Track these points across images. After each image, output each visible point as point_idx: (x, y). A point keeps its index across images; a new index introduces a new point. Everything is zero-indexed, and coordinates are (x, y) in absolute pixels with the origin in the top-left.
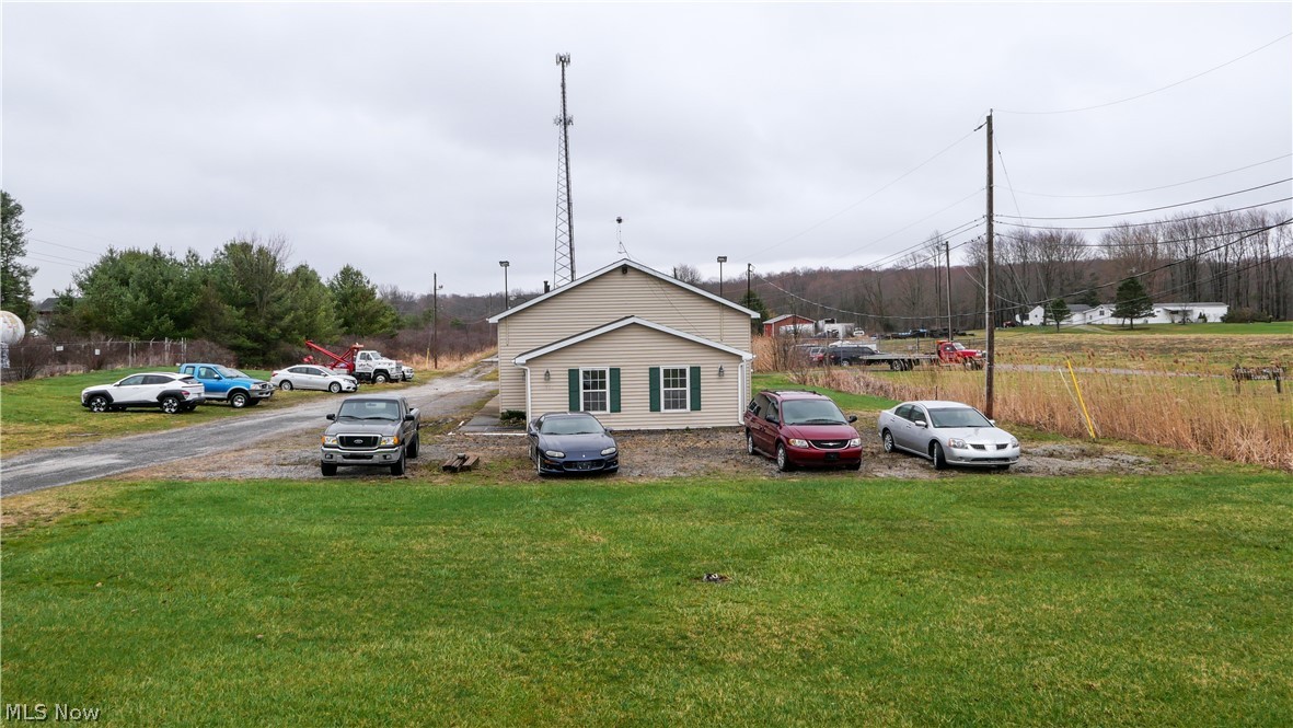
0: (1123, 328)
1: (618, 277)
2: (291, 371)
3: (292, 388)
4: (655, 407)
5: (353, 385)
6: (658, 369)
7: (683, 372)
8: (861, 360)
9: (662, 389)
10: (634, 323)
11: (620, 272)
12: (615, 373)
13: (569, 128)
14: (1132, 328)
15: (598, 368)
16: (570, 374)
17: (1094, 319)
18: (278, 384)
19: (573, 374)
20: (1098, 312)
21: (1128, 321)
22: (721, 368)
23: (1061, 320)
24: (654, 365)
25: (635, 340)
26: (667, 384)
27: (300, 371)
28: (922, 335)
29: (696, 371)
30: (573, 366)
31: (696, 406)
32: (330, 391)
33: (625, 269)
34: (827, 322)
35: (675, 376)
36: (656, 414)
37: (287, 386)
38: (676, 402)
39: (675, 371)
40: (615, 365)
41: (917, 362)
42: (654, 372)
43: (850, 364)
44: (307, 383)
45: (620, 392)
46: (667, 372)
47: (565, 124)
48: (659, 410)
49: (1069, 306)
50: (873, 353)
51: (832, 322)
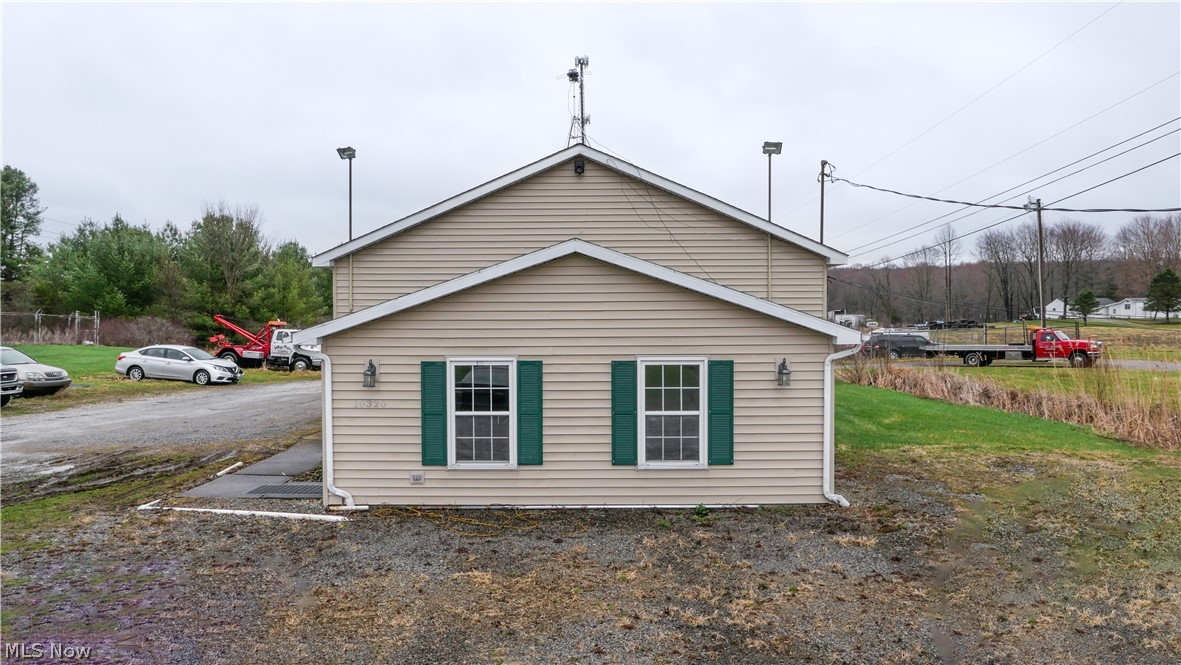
0: (1155, 322)
1: (567, 180)
2: (145, 353)
3: (143, 376)
4: (623, 454)
5: (230, 375)
6: (633, 364)
7: (692, 372)
8: (923, 351)
9: (642, 413)
10: (576, 255)
11: (570, 172)
12: (531, 372)
13: (586, 126)
14: (1167, 322)
15: (491, 360)
16: (424, 374)
17: (1118, 313)
18: (124, 370)
19: (432, 373)
20: (1123, 306)
21: (1161, 315)
22: (783, 366)
23: (1089, 313)
24: (623, 354)
25: (578, 294)
26: (653, 402)
27: (156, 353)
28: (940, 326)
29: (723, 372)
30: (432, 354)
31: (723, 454)
32: (195, 382)
33: (579, 165)
34: (836, 313)
35: (672, 382)
36: (625, 472)
37: (136, 373)
38: (673, 445)
39: (672, 371)
40: (530, 354)
41: (1002, 355)
42: (623, 373)
43: (900, 357)
44: (163, 370)
45: (540, 419)
46: (653, 373)
47: (583, 123)
48: (633, 461)
49: (1098, 300)
50: (928, 343)
51: (842, 312)
